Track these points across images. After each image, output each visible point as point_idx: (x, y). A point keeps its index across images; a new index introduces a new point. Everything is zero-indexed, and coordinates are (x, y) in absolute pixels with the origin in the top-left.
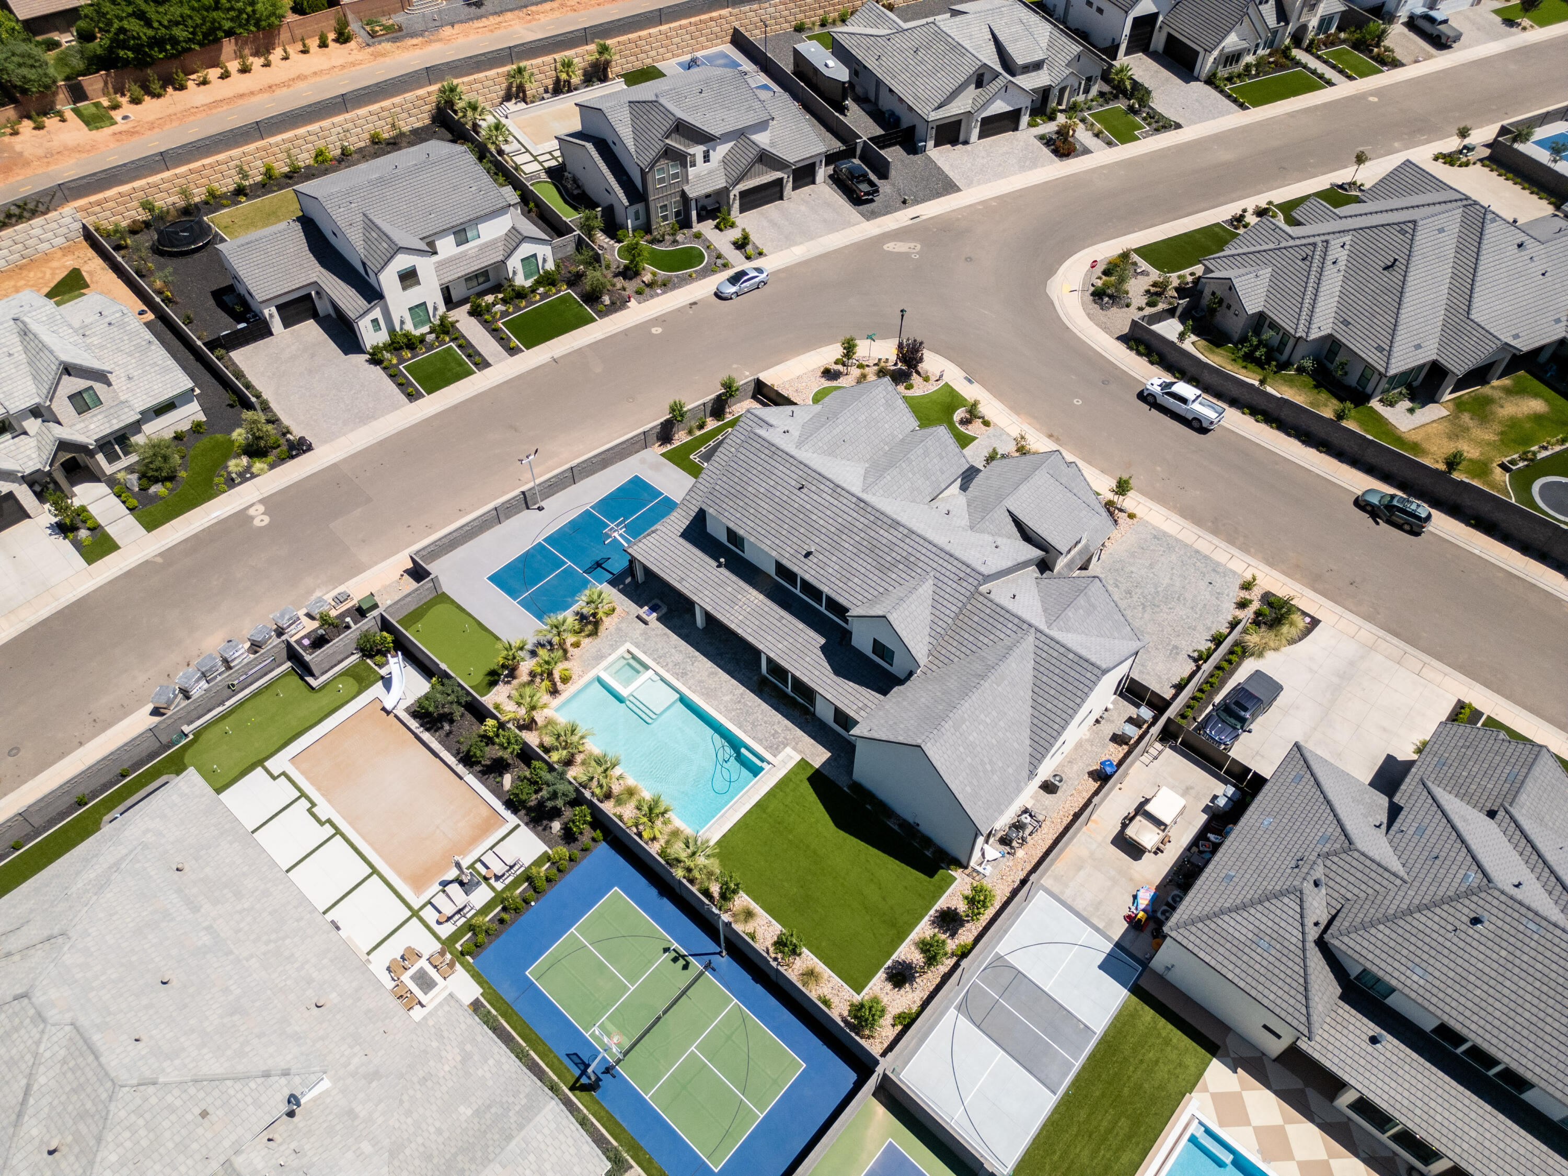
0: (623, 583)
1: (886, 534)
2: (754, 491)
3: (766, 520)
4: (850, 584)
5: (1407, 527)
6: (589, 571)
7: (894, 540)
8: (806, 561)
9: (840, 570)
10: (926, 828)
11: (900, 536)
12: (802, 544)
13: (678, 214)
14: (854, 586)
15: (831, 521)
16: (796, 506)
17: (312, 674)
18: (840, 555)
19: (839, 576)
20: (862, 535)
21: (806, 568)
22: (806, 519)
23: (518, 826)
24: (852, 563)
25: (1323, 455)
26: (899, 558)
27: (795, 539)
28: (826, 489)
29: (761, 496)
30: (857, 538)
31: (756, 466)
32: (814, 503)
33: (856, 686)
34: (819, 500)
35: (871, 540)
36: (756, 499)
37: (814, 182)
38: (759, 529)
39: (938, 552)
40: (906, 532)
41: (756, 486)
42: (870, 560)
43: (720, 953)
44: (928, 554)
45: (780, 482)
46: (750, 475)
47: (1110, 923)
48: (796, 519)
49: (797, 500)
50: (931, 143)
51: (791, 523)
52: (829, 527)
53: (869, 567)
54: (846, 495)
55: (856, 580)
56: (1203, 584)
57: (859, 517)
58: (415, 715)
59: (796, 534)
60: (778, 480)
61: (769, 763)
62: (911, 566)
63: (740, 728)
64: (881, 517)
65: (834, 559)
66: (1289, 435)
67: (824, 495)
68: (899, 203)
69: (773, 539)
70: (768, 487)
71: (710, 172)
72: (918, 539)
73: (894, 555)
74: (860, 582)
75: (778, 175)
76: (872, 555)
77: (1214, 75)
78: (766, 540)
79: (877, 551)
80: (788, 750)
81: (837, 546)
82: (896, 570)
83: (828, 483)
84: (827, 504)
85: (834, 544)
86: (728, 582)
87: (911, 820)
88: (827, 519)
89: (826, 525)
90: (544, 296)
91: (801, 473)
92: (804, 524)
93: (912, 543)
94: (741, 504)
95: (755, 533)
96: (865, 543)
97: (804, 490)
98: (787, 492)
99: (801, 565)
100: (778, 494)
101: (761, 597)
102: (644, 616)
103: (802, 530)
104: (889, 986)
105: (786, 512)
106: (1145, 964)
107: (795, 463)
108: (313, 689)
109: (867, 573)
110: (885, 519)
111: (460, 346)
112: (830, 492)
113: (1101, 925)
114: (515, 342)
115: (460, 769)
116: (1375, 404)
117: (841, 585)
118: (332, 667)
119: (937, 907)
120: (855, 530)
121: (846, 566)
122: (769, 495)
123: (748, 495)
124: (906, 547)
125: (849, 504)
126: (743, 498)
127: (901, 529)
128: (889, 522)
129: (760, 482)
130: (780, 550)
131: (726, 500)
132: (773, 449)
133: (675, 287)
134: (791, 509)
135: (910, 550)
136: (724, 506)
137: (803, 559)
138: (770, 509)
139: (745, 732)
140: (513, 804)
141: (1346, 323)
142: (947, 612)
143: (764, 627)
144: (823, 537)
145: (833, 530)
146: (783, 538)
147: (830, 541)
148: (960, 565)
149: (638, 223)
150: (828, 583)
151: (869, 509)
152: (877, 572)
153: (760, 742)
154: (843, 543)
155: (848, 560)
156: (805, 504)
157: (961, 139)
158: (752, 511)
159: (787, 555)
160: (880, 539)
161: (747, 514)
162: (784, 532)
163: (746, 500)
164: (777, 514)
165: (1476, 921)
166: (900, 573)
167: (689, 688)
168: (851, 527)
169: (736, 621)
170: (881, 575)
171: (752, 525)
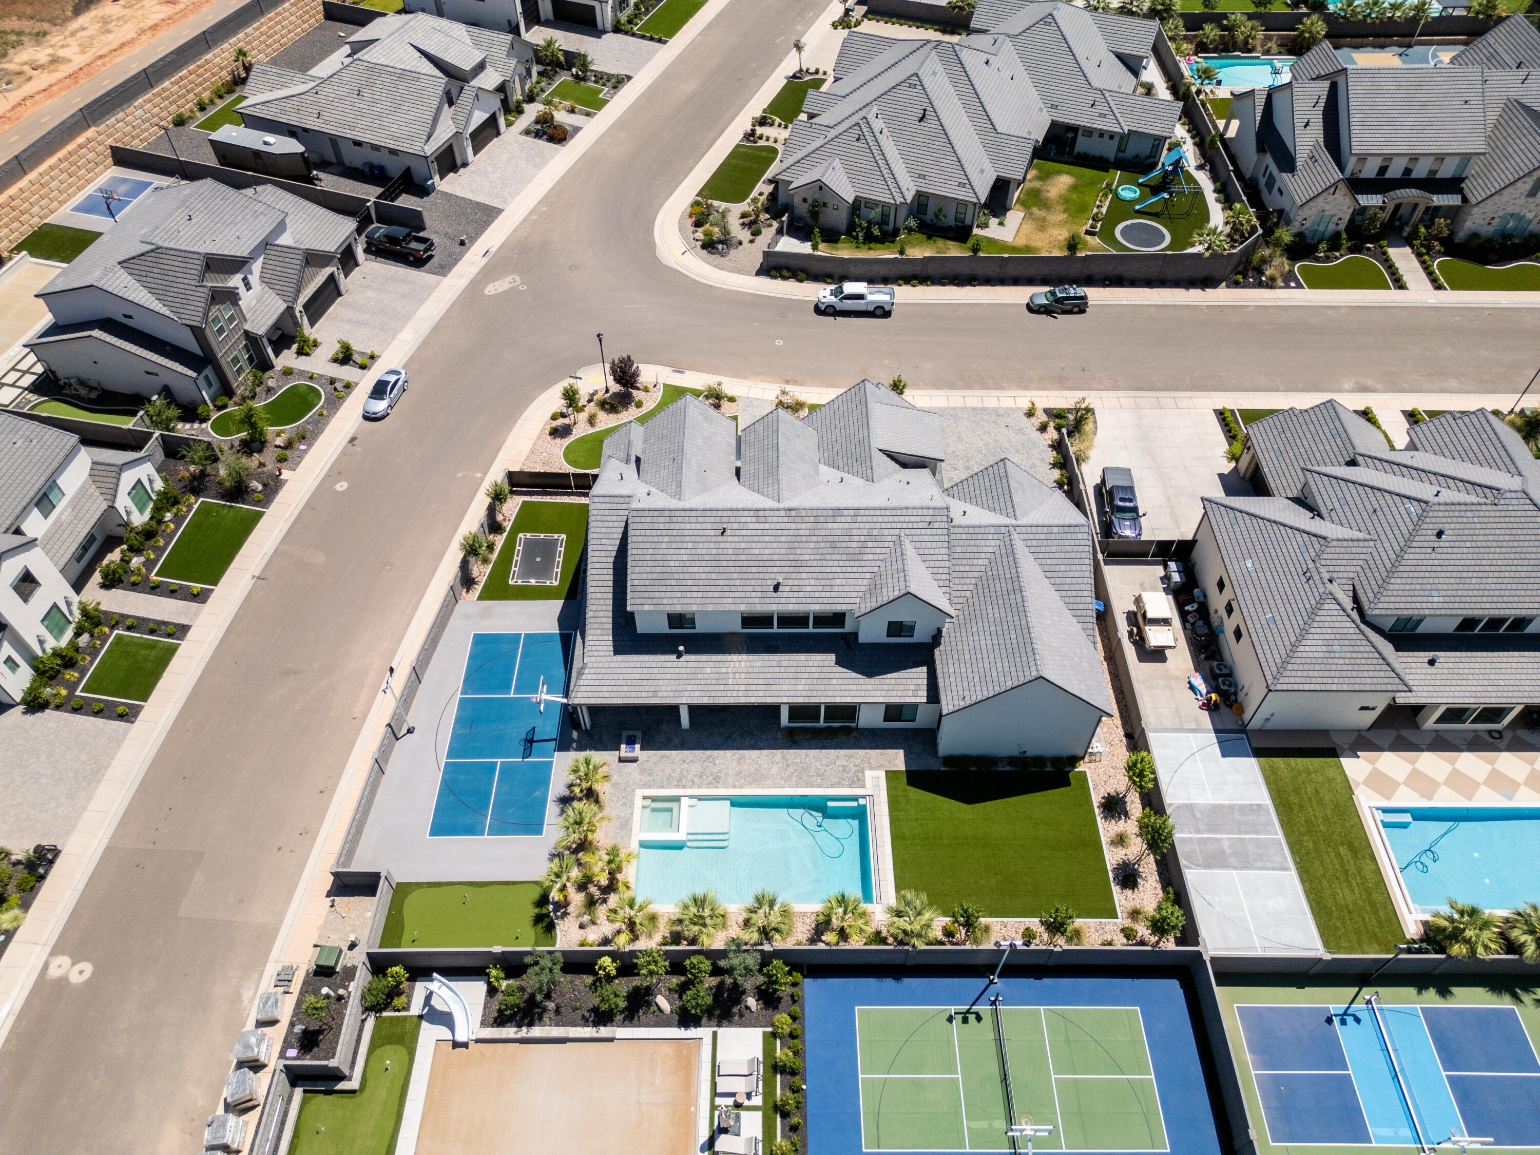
0: (574, 741)
1: (836, 526)
2: (677, 564)
3: (711, 583)
4: (836, 588)
5: (1076, 309)
6: (527, 753)
7: (847, 526)
8: (778, 594)
9: (818, 582)
10: (1031, 752)
11: (849, 519)
12: (764, 582)
13: (251, 359)
14: (841, 588)
15: (775, 545)
16: (730, 551)
17: (341, 1078)
18: (807, 569)
19: (820, 588)
20: (814, 539)
21: (783, 601)
22: (749, 557)
23: (715, 1034)
24: (823, 569)
25: (978, 288)
26: (862, 538)
27: (753, 582)
28: (749, 519)
29: (688, 564)
30: (812, 545)
31: (660, 539)
32: (746, 539)
33: (895, 675)
34: (749, 533)
35: (826, 539)
36: (685, 570)
37: (357, 264)
38: (710, 595)
39: (894, 512)
40: (852, 513)
41: (675, 557)
42: (838, 557)
43: (991, 982)
44: (886, 519)
45: (698, 539)
46: (661, 551)
47: (1196, 719)
48: (740, 563)
49: (728, 545)
50: (437, 178)
51: (738, 570)
52: (778, 551)
53: (841, 563)
54: (772, 513)
55: (838, 582)
56: (1003, 430)
57: (799, 526)
58: (501, 1020)
59: (751, 576)
60: (693, 539)
61: (864, 797)
62: (878, 538)
63: (812, 786)
64: (820, 513)
65: (804, 576)
66: (943, 285)
67: (751, 526)
68: (459, 249)
69: (731, 595)
70: (688, 551)
71: (260, 299)
72: (867, 512)
73: (856, 539)
74: (844, 582)
75: (328, 271)
76: (836, 551)
77: (618, 22)
78: (725, 601)
79: (838, 545)
80: (868, 773)
81: (799, 563)
82: (868, 551)
83: (746, 513)
84: (759, 533)
85: (794, 563)
86: (701, 664)
87: (1014, 752)
88: (770, 545)
89: (773, 551)
90: (178, 520)
91: (712, 520)
92: (751, 563)
93: (865, 519)
94: (673, 582)
95: (708, 601)
96: (822, 545)
97: (728, 532)
98: (712, 545)
99: (777, 600)
100: (704, 551)
101: (744, 657)
102: (630, 755)
103: (754, 570)
104: (1129, 892)
105: (725, 563)
106: (1243, 729)
107: (699, 513)
108: (353, 1092)
109: (844, 569)
110: (825, 513)
111: (129, 628)
112: (754, 519)
113: (1194, 726)
114: (196, 586)
115: (604, 1032)
116: (976, 231)
117: (828, 594)
118: (355, 1053)
119: (1096, 805)
120: (804, 539)
121: (820, 576)
122: (696, 557)
123: (674, 570)
124: (862, 526)
125: (780, 520)
126: (671, 576)
127: (846, 513)
128: (831, 513)
129: (678, 551)
130: (746, 601)
131: (655, 589)
132: (667, 513)
133: (316, 434)
134: (728, 557)
135: (867, 526)
136: (657, 595)
137: (775, 595)
138: (707, 570)
139: (819, 786)
140: (686, 1019)
141: (921, 176)
142: (940, 557)
143: (771, 681)
144: (778, 563)
145: (783, 551)
146: (740, 588)
147: (789, 563)
148: (920, 512)
149: (213, 389)
150: (815, 601)
151: (803, 513)
152: (852, 563)
153: (839, 784)
154: (802, 557)
155: (818, 569)
156: (738, 545)
157: (459, 162)
158: (690, 582)
159: (757, 601)
160: (833, 532)
161: (686, 588)
162: (738, 582)
163: (676, 576)
164: (717, 569)
165: (1440, 534)
166: (874, 551)
167: (735, 787)
168: (798, 539)
169: (741, 694)
170: (857, 563)
171: (700, 595)
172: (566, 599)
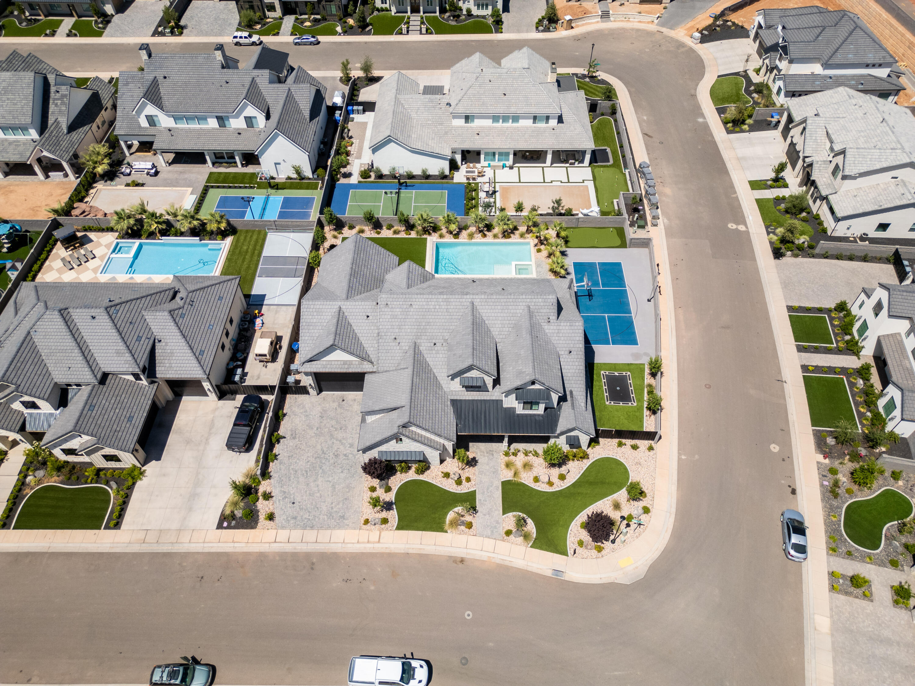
47: (269, 310)
56: (298, 499)
111: (830, 348)
133: (825, 496)
172: (593, 364)
